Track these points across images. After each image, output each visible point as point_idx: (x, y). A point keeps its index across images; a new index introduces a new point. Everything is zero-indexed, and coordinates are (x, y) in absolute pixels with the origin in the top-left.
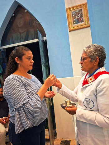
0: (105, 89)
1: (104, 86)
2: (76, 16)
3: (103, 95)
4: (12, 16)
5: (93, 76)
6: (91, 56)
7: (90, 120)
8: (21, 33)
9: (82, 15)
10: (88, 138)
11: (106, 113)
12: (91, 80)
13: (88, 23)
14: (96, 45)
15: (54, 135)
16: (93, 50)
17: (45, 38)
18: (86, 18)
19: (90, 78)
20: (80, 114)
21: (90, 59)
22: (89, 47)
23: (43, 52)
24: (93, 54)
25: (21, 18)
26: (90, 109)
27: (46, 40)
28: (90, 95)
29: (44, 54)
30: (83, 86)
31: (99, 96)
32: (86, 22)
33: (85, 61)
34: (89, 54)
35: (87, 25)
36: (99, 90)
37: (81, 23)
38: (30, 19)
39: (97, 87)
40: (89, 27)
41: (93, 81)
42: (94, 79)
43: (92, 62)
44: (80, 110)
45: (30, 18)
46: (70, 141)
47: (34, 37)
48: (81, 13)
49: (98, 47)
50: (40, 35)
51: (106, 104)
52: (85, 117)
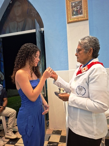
0: (96, 77)
1: (96, 74)
2: (76, 8)
3: (94, 82)
4: (10, 3)
5: (87, 66)
6: (85, 47)
7: (81, 105)
8: (18, 22)
9: (82, 6)
10: (78, 122)
11: (96, 99)
12: (84, 69)
13: (87, 16)
14: (91, 36)
15: (47, 125)
16: (87, 41)
17: (42, 29)
18: (85, 10)
19: (84, 68)
20: (72, 100)
21: (85, 50)
22: (84, 39)
23: (39, 43)
24: (87, 45)
25: (19, 6)
26: (81, 96)
27: (43, 31)
28: (83, 83)
29: (41, 45)
30: (77, 75)
31: (91, 83)
32: (85, 14)
33: (80, 52)
34: (84, 46)
35: (86, 17)
36: (92, 78)
37: (79, 16)
38: (28, 8)
39: (89, 75)
40: (88, 20)
41: (86, 71)
42: (88, 69)
43: (86, 53)
44: (72, 97)
45: (28, 6)
46: (61, 131)
47: (31, 27)
48: (81, 4)
49: (93, 38)
50: (37, 25)
51: (96, 91)
52: (77, 103)
